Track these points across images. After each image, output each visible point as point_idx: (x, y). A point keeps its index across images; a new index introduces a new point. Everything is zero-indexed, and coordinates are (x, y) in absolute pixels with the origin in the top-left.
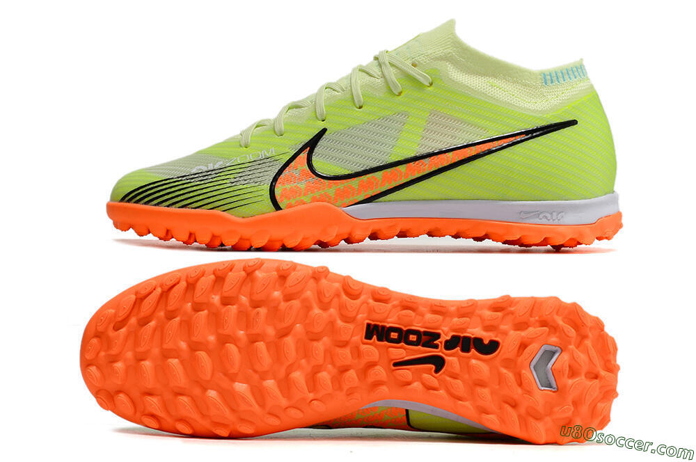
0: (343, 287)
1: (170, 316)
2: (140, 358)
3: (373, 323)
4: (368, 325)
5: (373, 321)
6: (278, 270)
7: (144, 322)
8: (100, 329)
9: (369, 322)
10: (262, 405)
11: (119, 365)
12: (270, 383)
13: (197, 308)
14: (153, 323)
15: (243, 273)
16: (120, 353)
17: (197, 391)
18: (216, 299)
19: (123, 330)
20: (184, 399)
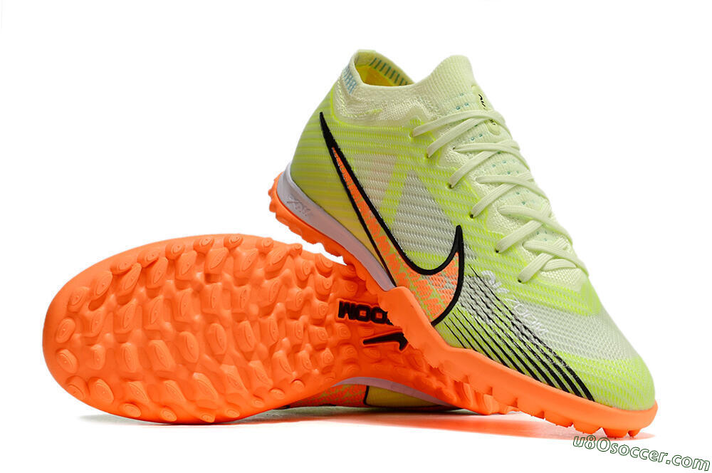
0: (316, 265)
1: (152, 293)
2: (121, 339)
3: (345, 301)
4: (341, 303)
5: (345, 299)
6: (258, 246)
7: (124, 300)
8: (74, 308)
9: (342, 300)
10: (249, 387)
11: (98, 348)
12: (255, 364)
13: (181, 285)
14: (134, 302)
15: (226, 250)
16: (98, 335)
17: (183, 375)
18: (199, 276)
19: (102, 309)
20: (171, 384)
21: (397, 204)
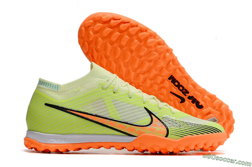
21: (117, 112)
